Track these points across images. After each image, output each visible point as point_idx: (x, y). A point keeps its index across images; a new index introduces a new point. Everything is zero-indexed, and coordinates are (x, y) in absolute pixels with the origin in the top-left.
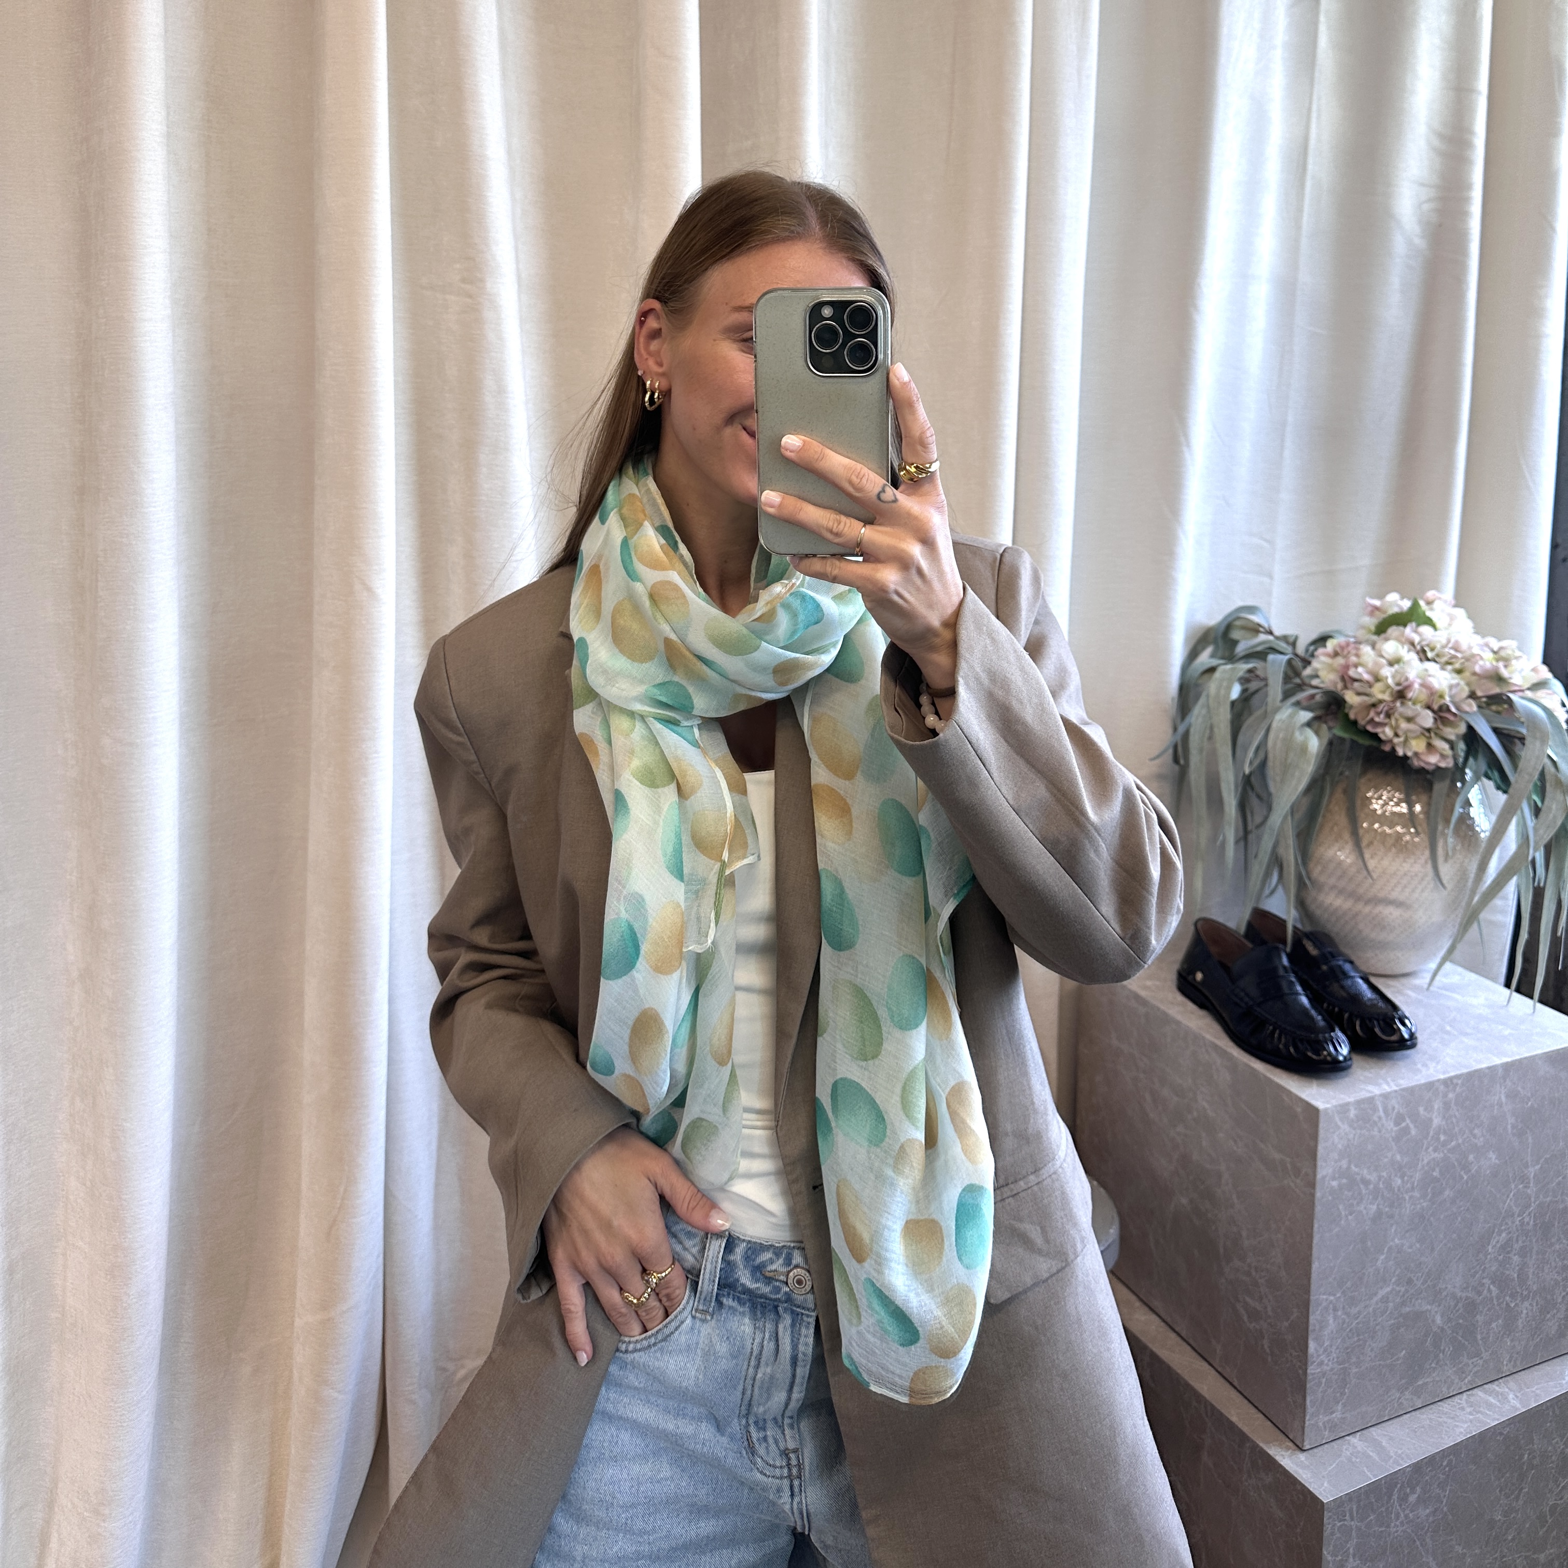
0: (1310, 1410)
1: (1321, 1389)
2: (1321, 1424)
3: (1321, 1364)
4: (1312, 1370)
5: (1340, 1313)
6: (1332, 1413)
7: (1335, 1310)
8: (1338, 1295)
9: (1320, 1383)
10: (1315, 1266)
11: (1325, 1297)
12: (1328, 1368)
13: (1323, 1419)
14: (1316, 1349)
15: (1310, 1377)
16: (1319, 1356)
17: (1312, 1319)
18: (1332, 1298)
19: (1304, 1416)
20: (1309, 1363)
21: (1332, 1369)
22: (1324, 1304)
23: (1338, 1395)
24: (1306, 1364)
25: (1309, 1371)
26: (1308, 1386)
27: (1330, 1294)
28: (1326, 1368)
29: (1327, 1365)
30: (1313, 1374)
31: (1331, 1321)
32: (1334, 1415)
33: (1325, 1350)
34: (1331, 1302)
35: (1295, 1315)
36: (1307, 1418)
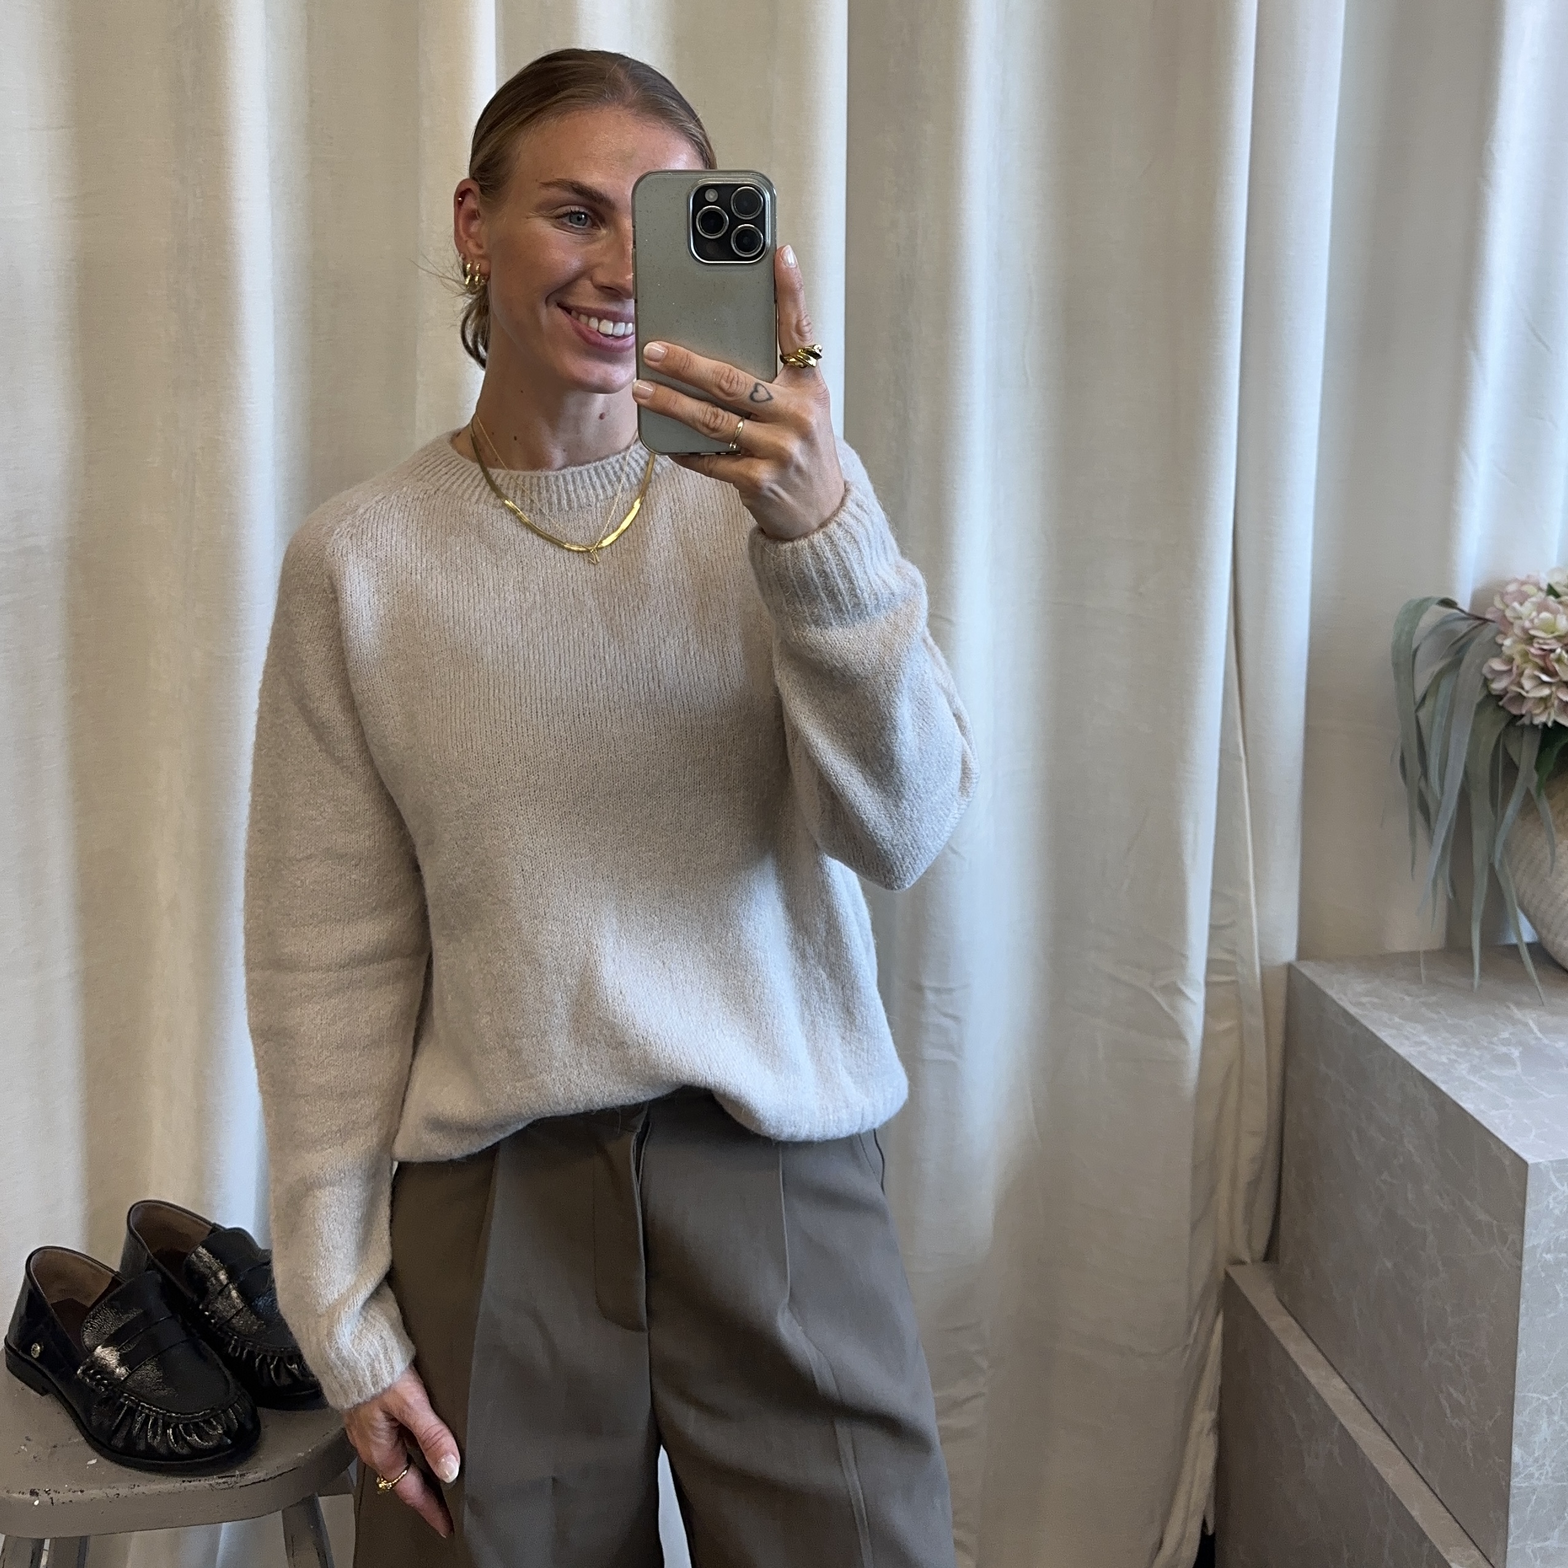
0: (1514, 1531)
1: (1529, 1509)
2: (1529, 1551)
3: (1531, 1476)
4: (1515, 1482)
5: (1556, 1418)
6: (1546, 1539)
7: (1550, 1413)
8: (1554, 1395)
9: (1529, 1501)
10: (1521, 1356)
11: (1535, 1395)
12: (1541, 1483)
13: (1532, 1545)
14: (1522, 1458)
15: (1513, 1491)
16: (1526, 1467)
17: (1518, 1420)
18: (1546, 1398)
19: (1506, 1539)
20: (1512, 1475)
21: (1545, 1486)
22: (1535, 1404)
23: (1554, 1518)
24: (1509, 1474)
25: (1511, 1483)
26: (1511, 1501)
27: (1543, 1392)
28: (1535, 1482)
29: (1539, 1479)
30: (1519, 1488)
31: (1545, 1426)
32: (1547, 1543)
33: (1536, 1460)
34: (1544, 1402)
35: (1499, 1414)
36: (1510, 1541)
